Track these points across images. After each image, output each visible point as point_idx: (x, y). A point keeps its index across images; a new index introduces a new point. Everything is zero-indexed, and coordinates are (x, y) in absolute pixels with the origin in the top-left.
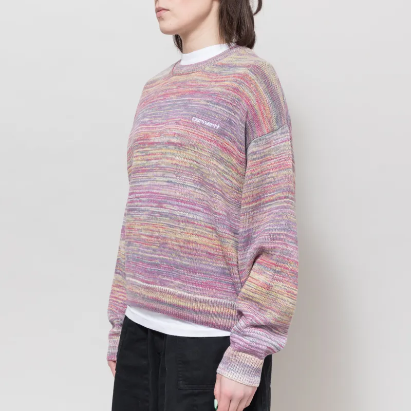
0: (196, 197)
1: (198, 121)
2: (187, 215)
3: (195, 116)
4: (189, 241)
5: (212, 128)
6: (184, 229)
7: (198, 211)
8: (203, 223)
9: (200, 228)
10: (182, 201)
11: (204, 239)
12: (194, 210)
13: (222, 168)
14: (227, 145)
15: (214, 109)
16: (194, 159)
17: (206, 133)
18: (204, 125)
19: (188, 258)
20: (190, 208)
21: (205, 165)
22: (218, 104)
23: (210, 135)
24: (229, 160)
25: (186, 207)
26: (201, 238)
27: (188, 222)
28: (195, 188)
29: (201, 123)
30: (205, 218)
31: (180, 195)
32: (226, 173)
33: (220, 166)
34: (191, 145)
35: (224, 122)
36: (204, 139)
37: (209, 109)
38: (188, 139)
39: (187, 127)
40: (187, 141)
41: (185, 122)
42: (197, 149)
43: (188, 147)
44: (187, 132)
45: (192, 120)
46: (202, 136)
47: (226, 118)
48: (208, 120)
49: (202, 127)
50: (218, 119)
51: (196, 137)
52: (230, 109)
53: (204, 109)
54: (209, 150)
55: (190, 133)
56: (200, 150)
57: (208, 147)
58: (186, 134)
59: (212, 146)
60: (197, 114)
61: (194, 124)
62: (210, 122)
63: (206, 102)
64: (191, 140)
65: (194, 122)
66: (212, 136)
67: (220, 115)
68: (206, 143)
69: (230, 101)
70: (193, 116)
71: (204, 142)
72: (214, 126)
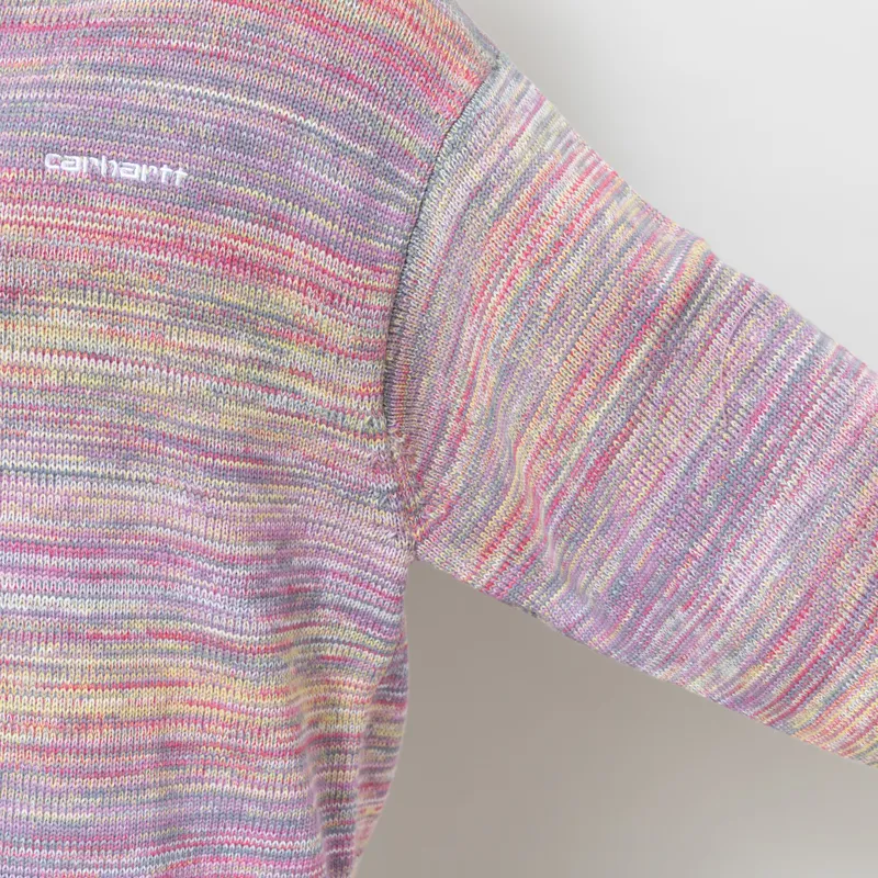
0: (104, 515)
1: (75, 166)
2: (67, 606)
3: (56, 148)
4: (86, 717)
5: (153, 184)
6: (56, 670)
7: (116, 574)
8: (139, 627)
9: (125, 654)
10: (37, 547)
11: (147, 695)
12: (95, 576)
13: (242, 348)
14: (242, 246)
15: (143, 99)
16: (88, 344)
17: (129, 216)
18: (109, 179)
19: (86, 793)
20: (78, 575)
21: (149, 360)
22: (156, 71)
23: (148, 219)
24: (267, 308)
25: (59, 572)
26: (133, 694)
27: (71, 636)
28: (92, 476)
29: (94, 174)
30: (148, 598)
31: (24, 519)
32: (265, 365)
33: (224, 345)
34: (60, 284)
35: (205, 146)
36: (124, 245)
37: (118, 100)
38: (44, 258)
39: (31, 205)
40: (39, 271)
41: (12, 181)
42: (95, 298)
43: (50, 298)
44: (32, 227)
45: (44, 170)
46: (113, 235)
47: (209, 125)
48: (123, 154)
49: (102, 194)
50: (172, 140)
51: (86, 245)
52: (221, 83)
53: (92, 107)
54: (159, 289)
55: (49, 229)
56: (114, 300)
57: (151, 278)
58: (30, 237)
59: (167, 271)
60: (61, 136)
61: (58, 187)
62: (133, 161)
63: (90, 74)
64: (60, 260)
65: (57, 177)
66: (159, 224)
67: (178, 119)
68: (138, 262)
69: (217, 44)
70: (47, 148)
71: (126, 260)
72: (159, 178)
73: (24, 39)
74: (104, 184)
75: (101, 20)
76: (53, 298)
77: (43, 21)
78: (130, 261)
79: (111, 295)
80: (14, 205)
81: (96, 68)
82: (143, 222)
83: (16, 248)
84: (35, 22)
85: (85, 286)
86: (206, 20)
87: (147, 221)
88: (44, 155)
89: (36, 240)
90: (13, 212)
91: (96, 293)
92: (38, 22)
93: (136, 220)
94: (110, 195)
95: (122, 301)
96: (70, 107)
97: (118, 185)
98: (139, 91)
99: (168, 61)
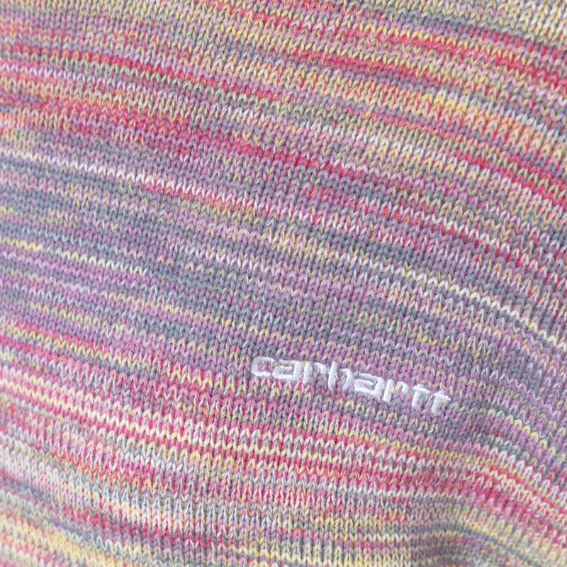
5: (400, 405)
15: (395, 294)
17: (362, 445)
18: (337, 392)
22: (419, 258)
23: (388, 450)
29: (317, 385)
34: (269, 534)
35: (478, 367)
36: (353, 482)
37: (361, 290)
38: (246, 500)
39: (229, 428)
40: (239, 516)
41: (206, 390)
42: (316, 553)
43: (255, 550)
44: (230, 459)
45: (249, 380)
46: (340, 468)
47: (486, 342)
48: (363, 363)
49: (327, 413)
50: (432, 355)
51: (304, 482)
52: (506, 294)
53: (324, 297)
54: (397, 530)
55: (253, 461)
56: (343, 556)
57: (387, 518)
58: (227, 471)
59: (408, 507)
60: (278, 334)
61: (268, 403)
62: (375, 373)
63: (324, 247)
64: (268, 503)
65: (266, 388)
66: (403, 457)
67: (442, 328)
68: (371, 501)
69: (508, 241)
70: (257, 348)
71: (356, 500)
72: (410, 400)
73: (233, 164)
74: (330, 400)
75: (348, 166)
76: (259, 550)
77: (261, 140)
78: (361, 501)
79: (339, 548)
80: (206, 424)
81: (333, 239)
82: (382, 452)
83: (208, 485)
84: (251, 137)
85: (302, 538)
86: (497, 204)
87: (387, 452)
88: (252, 359)
89: (236, 476)
90: (204, 434)
91: (318, 547)
92: (256, 139)
93: (371, 450)
94: (338, 415)
95: (353, 556)
96: (294, 294)
97: (350, 403)
98: (391, 282)
99: (437, 248)
